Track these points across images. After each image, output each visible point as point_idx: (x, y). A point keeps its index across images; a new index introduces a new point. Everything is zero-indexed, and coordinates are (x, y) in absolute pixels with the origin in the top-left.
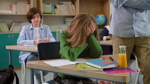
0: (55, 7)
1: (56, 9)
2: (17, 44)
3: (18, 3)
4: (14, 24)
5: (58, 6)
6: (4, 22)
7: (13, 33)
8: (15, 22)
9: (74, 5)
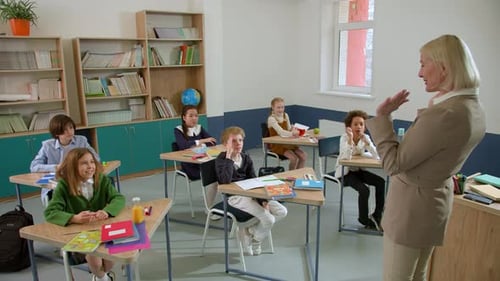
0: (110, 83)
1: (109, 87)
2: (29, 172)
3: (41, 81)
4: (36, 116)
5: (113, 80)
6: (17, 115)
7: (35, 133)
8: (37, 113)
9: (142, 76)
